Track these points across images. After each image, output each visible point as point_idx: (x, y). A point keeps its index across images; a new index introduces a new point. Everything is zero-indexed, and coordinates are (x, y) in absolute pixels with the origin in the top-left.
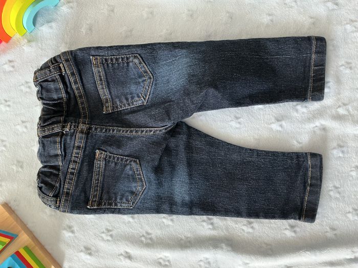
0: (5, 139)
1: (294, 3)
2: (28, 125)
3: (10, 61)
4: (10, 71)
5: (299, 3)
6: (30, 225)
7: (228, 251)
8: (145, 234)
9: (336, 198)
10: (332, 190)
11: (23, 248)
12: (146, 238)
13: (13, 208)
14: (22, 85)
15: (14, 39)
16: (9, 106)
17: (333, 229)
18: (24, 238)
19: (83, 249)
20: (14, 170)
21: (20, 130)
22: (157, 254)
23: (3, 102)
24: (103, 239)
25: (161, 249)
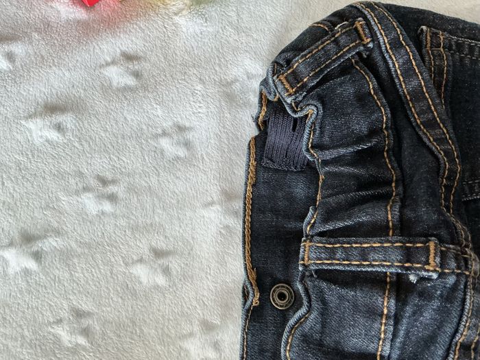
0: (86, 305)
3: (129, 57)
4: (126, 89)
14: (164, 134)
16: (112, 198)
21: (144, 280)
23: (93, 183)
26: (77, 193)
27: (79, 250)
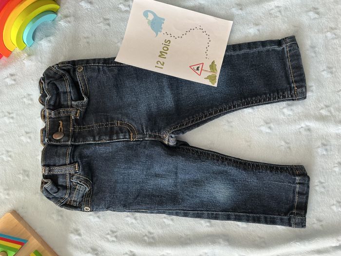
0: (10, 149)
1: (279, 13)
2: (32, 135)
3: (12, 75)
4: (12, 85)
5: (283, 13)
6: (38, 230)
7: (225, 245)
8: (147, 234)
9: (322, 193)
10: (317, 185)
11: (34, 253)
12: (148, 237)
13: (21, 215)
14: (25, 97)
15: (14, 53)
16: (12, 118)
17: (319, 220)
18: (34, 243)
19: (91, 250)
20: (20, 178)
21: (24, 141)
22: (160, 252)
23: (7, 114)
24: (108, 240)
25: (163, 247)
26: (3, 117)
27: (5, 134)
